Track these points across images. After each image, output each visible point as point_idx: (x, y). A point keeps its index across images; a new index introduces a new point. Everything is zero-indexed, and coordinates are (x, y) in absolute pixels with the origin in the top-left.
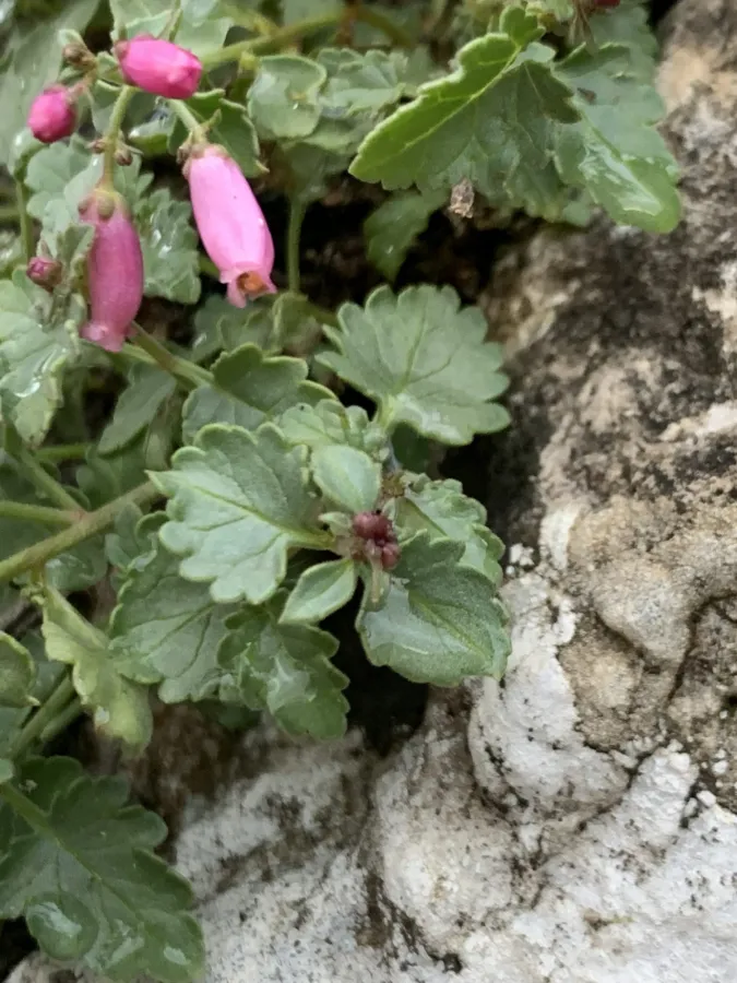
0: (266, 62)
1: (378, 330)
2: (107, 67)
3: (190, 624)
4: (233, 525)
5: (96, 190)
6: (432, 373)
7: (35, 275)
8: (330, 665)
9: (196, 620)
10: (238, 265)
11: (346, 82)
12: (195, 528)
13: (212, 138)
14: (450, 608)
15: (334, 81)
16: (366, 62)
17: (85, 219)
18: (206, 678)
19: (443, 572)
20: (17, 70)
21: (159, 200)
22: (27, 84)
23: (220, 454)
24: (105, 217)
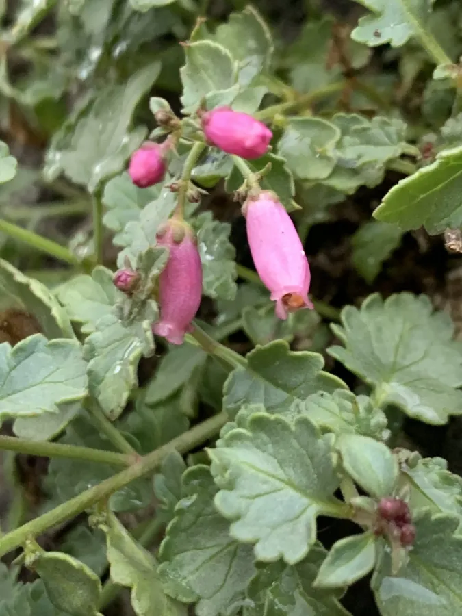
0: (293, 122)
1: (371, 328)
2: (190, 129)
3: (220, 555)
4: (274, 494)
5: (170, 220)
6: (414, 363)
7: (120, 283)
8: (340, 606)
9: (226, 551)
10: (286, 288)
11: (357, 140)
12: (242, 497)
13: (262, 184)
14: (445, 571)
15: (347, 139)
16: (374, 126)
17: (162, 243)
18: (233, 600)
19: (440, 541)
20: (97, 115)
21: (204, 220)
22: (104, 128)
23: (264, 436)
24: (177, 242)
